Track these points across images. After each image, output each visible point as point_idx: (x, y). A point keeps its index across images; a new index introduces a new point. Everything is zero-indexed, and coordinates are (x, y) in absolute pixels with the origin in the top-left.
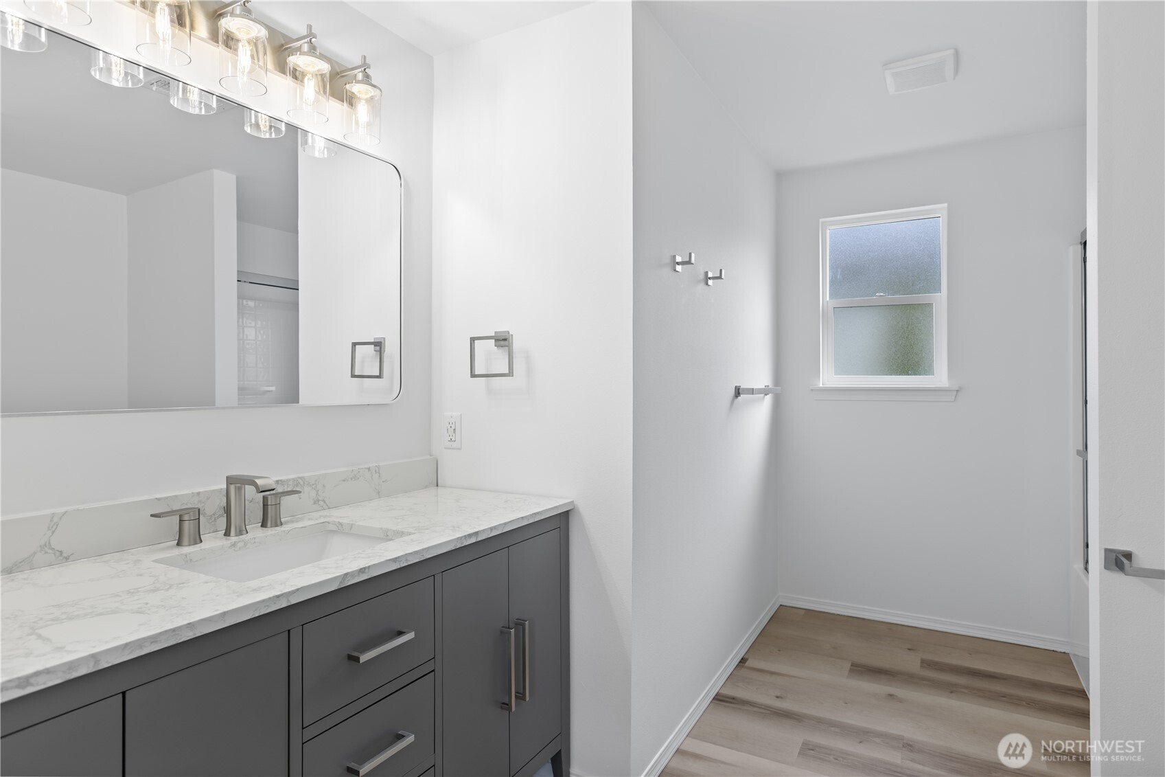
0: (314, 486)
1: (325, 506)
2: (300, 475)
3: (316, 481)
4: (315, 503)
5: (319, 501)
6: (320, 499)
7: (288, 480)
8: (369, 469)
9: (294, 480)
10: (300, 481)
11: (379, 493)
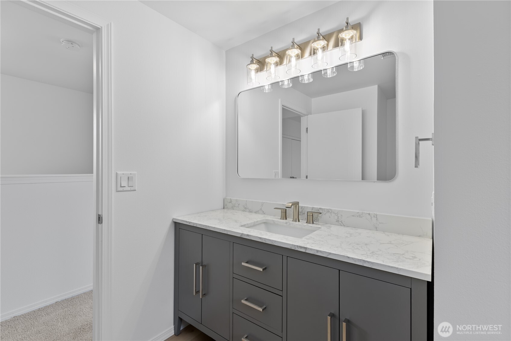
0: (337, 214)
1: (342, 224)
2: (330, 208)
3: (338, 212)
4: (337, 221)
5: (339, 221)
6: (339, 220)
7: (324, 209)
8: (369, 214)
9: (327, 209)
10: (330, 210)
11: (376, 228)
